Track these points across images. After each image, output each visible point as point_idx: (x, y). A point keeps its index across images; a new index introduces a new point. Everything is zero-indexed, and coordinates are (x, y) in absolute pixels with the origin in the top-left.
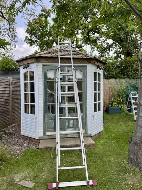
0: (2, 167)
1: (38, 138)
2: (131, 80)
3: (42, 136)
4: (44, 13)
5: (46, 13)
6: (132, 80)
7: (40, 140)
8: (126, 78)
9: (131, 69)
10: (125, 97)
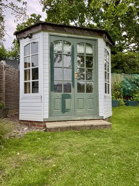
0: (2, 146)
1: (42, 121)
2: (126, 75)
3: (48, 117)
4: (33, 18)
5: (35, 18)
6: (128, 75)
7: (45, 122)
8: (122, 72)
9: (126, 64)
10: (123, 90)
